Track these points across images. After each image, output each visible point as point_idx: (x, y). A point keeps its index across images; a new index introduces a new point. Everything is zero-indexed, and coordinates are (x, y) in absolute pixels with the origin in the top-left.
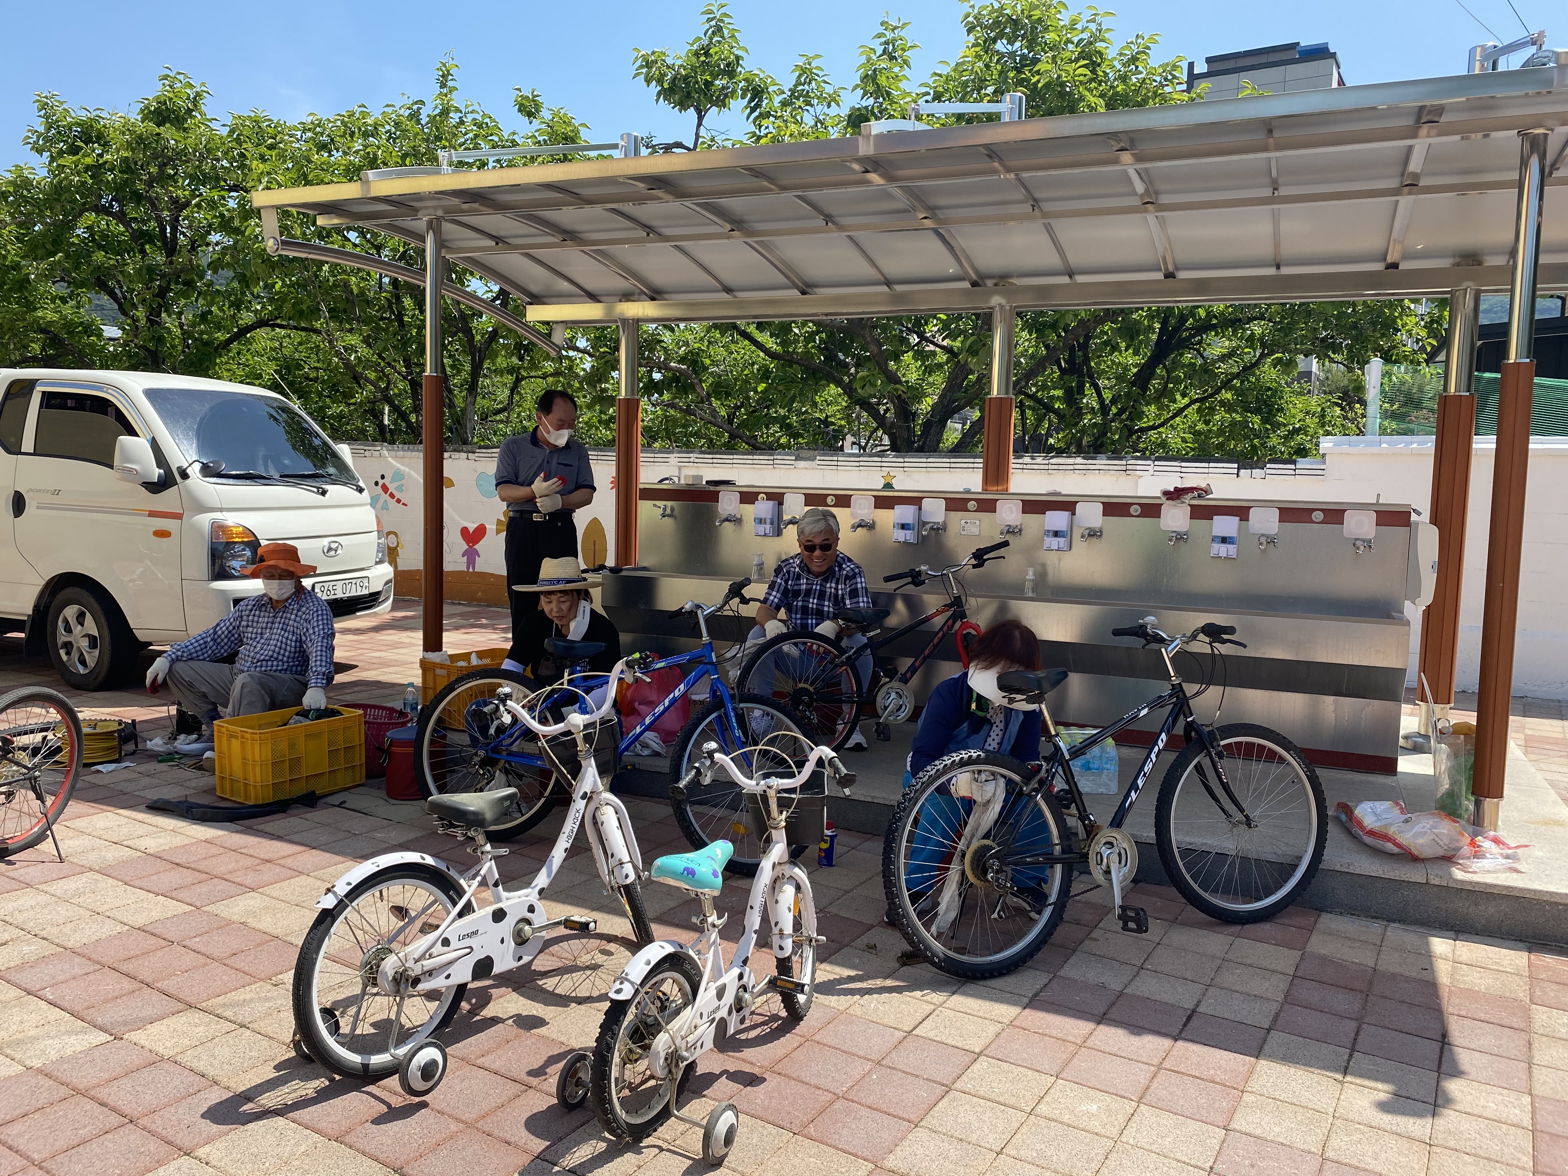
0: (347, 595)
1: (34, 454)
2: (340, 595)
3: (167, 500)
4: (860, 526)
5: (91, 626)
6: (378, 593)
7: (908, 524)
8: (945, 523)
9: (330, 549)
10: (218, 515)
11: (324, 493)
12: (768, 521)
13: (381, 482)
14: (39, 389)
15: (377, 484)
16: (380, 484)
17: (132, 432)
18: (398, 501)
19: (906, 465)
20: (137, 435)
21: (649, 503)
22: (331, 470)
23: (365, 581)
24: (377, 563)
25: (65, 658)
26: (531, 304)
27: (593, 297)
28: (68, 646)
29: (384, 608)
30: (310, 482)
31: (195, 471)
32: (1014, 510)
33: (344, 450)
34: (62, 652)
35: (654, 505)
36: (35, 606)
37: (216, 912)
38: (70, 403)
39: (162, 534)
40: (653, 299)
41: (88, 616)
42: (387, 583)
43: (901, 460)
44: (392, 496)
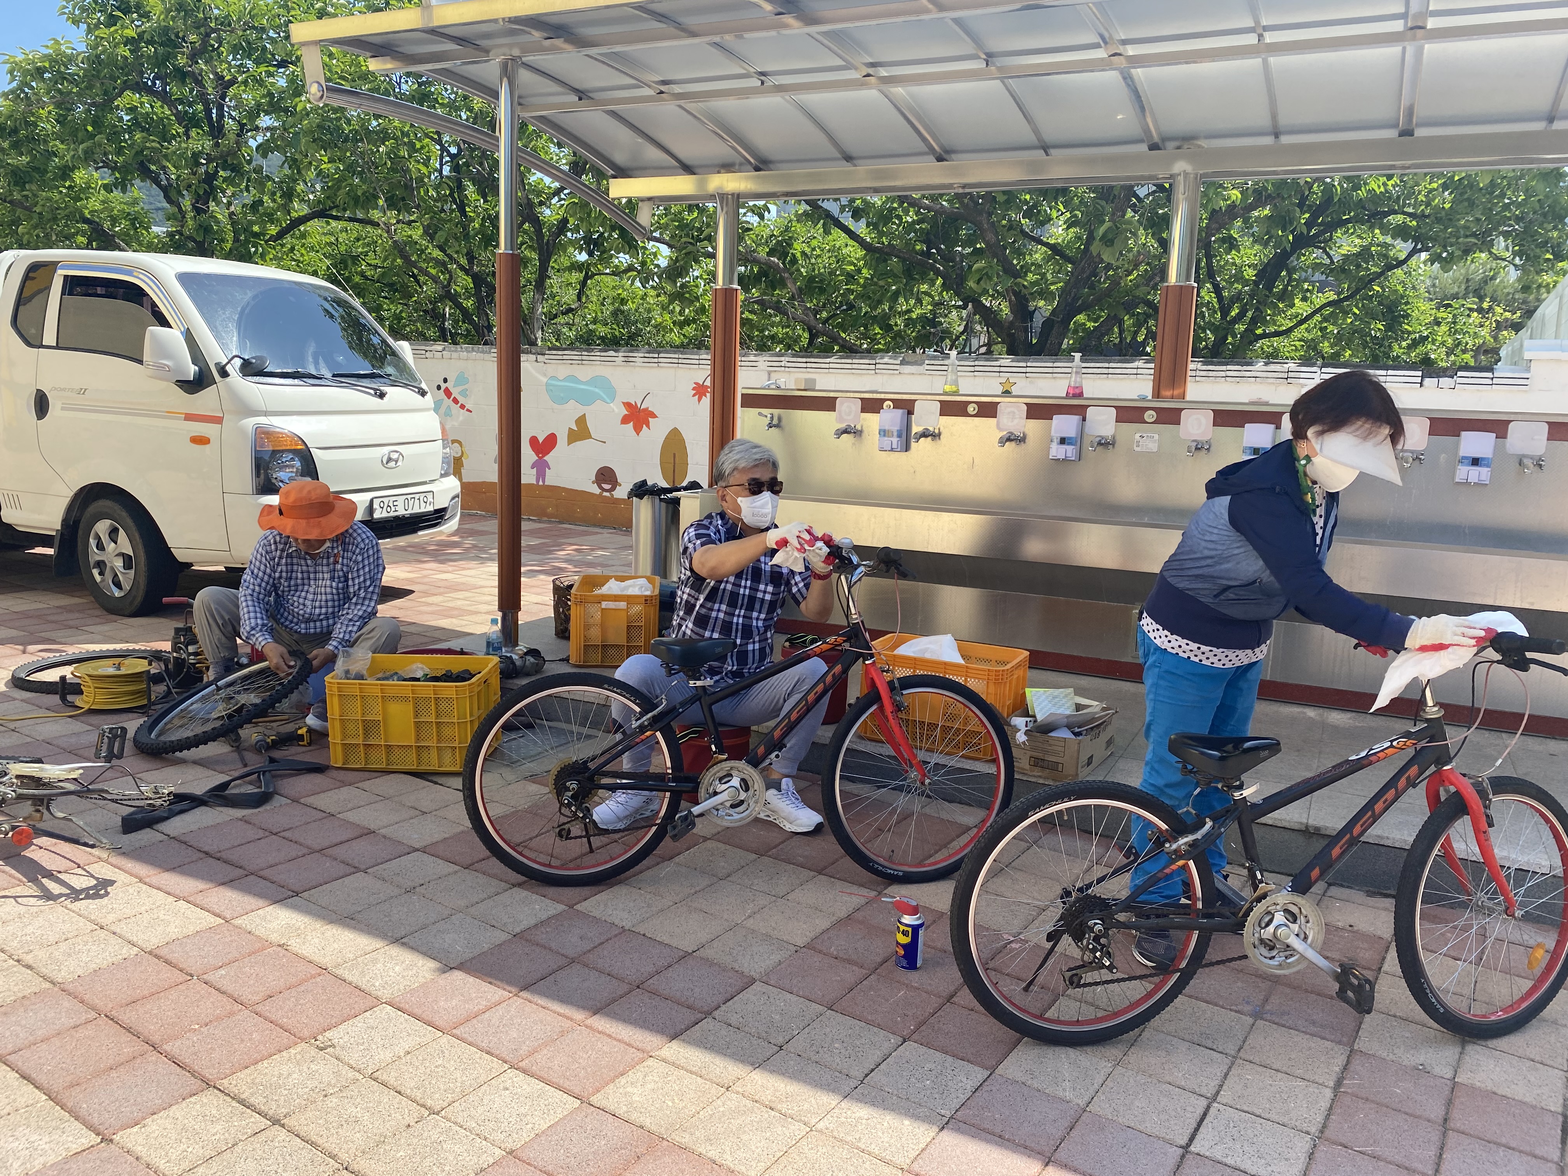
0: (410, 511)
1: (57, 347)
2: (401, 512)
3: (205, 400)
4: (1009, 439)
5: (125, 544)
6: (444, 510)
7: (1070, 438)
8: (1114, 437)
9: (389, 460)
10: (262, 420)
11: (382, 395)
12: (895, 434)
13: (443, 386)
14: (61, 272)
15: (439, 388)
16: (443, 388)
17: (163, 322)
18: (462, 407)
19: (1028, 370)
20: (171, 327)
21: (753, 412)
22: (390, 370)
23: (430, 496)
24: (442, 476)
25: (98, 578)
26: (614, 177)
27: (688, 169)
28: (101, 565)
29: (451, 525)
30: (366, 382)
31: (234, 368)
32: (1203, 421)
33: (404, 348)
34: (95, 572)
35: (760, 414)
36: (63, 521)
37: (249, 928)
38: (99, 290)
39: (200, 440)
40: (757, 169)
41: (121, 531)
42: (453, 498)
43: (1024, 364)
44: (456, 401)
